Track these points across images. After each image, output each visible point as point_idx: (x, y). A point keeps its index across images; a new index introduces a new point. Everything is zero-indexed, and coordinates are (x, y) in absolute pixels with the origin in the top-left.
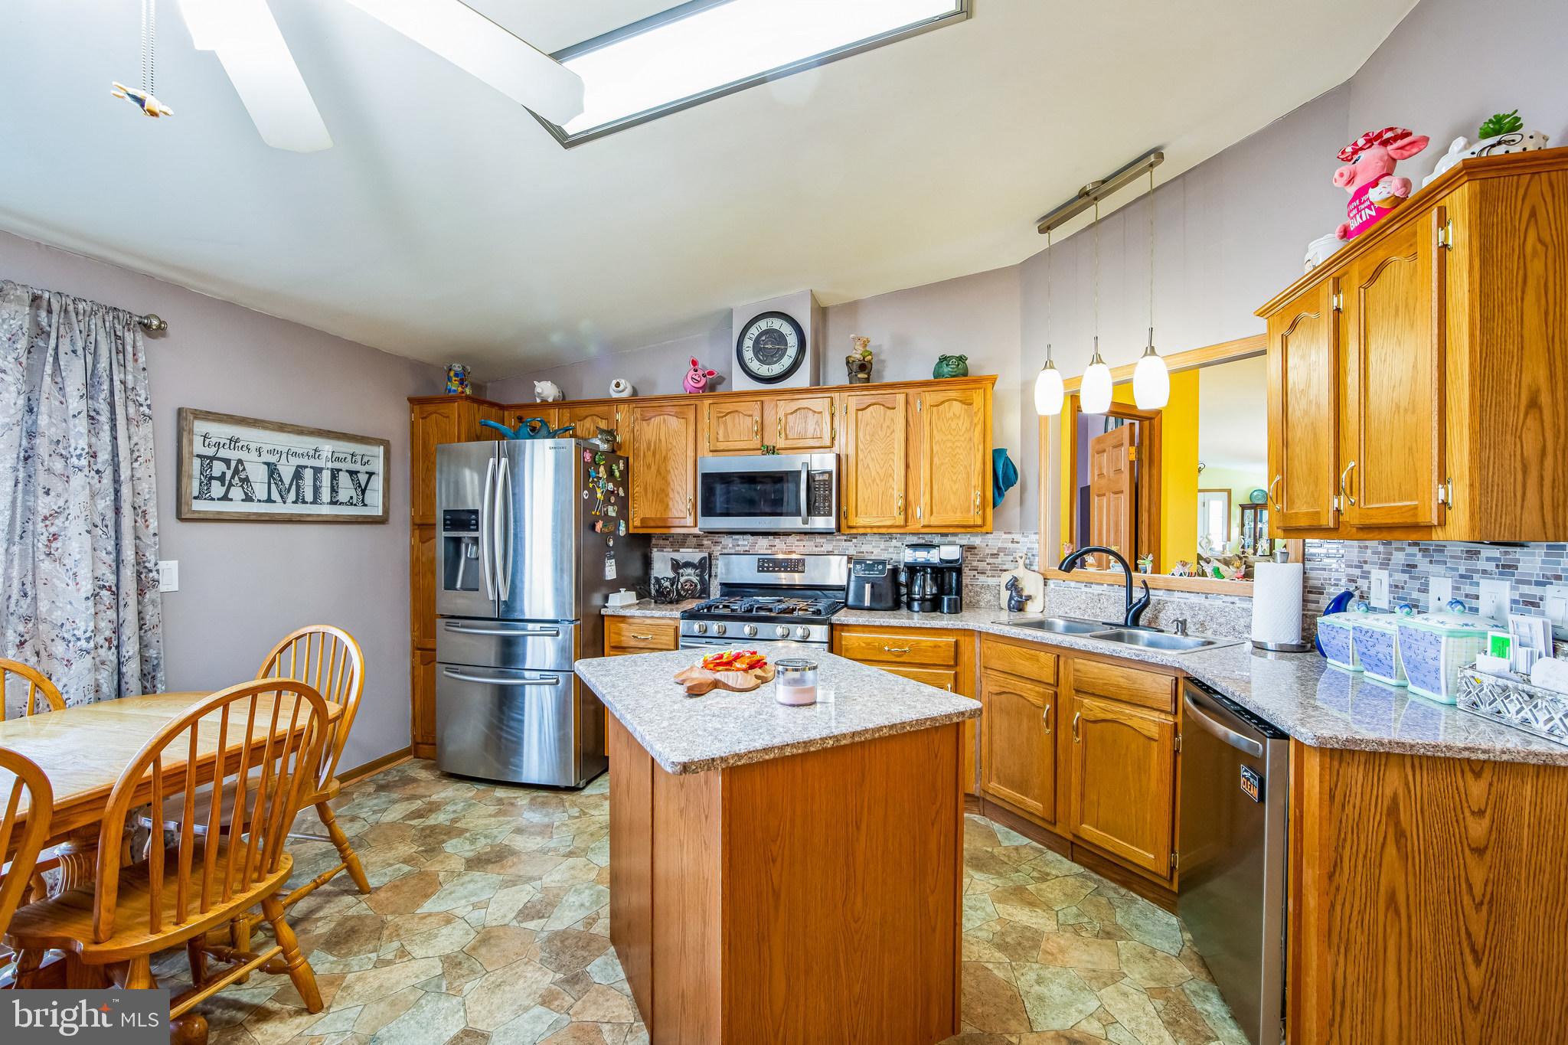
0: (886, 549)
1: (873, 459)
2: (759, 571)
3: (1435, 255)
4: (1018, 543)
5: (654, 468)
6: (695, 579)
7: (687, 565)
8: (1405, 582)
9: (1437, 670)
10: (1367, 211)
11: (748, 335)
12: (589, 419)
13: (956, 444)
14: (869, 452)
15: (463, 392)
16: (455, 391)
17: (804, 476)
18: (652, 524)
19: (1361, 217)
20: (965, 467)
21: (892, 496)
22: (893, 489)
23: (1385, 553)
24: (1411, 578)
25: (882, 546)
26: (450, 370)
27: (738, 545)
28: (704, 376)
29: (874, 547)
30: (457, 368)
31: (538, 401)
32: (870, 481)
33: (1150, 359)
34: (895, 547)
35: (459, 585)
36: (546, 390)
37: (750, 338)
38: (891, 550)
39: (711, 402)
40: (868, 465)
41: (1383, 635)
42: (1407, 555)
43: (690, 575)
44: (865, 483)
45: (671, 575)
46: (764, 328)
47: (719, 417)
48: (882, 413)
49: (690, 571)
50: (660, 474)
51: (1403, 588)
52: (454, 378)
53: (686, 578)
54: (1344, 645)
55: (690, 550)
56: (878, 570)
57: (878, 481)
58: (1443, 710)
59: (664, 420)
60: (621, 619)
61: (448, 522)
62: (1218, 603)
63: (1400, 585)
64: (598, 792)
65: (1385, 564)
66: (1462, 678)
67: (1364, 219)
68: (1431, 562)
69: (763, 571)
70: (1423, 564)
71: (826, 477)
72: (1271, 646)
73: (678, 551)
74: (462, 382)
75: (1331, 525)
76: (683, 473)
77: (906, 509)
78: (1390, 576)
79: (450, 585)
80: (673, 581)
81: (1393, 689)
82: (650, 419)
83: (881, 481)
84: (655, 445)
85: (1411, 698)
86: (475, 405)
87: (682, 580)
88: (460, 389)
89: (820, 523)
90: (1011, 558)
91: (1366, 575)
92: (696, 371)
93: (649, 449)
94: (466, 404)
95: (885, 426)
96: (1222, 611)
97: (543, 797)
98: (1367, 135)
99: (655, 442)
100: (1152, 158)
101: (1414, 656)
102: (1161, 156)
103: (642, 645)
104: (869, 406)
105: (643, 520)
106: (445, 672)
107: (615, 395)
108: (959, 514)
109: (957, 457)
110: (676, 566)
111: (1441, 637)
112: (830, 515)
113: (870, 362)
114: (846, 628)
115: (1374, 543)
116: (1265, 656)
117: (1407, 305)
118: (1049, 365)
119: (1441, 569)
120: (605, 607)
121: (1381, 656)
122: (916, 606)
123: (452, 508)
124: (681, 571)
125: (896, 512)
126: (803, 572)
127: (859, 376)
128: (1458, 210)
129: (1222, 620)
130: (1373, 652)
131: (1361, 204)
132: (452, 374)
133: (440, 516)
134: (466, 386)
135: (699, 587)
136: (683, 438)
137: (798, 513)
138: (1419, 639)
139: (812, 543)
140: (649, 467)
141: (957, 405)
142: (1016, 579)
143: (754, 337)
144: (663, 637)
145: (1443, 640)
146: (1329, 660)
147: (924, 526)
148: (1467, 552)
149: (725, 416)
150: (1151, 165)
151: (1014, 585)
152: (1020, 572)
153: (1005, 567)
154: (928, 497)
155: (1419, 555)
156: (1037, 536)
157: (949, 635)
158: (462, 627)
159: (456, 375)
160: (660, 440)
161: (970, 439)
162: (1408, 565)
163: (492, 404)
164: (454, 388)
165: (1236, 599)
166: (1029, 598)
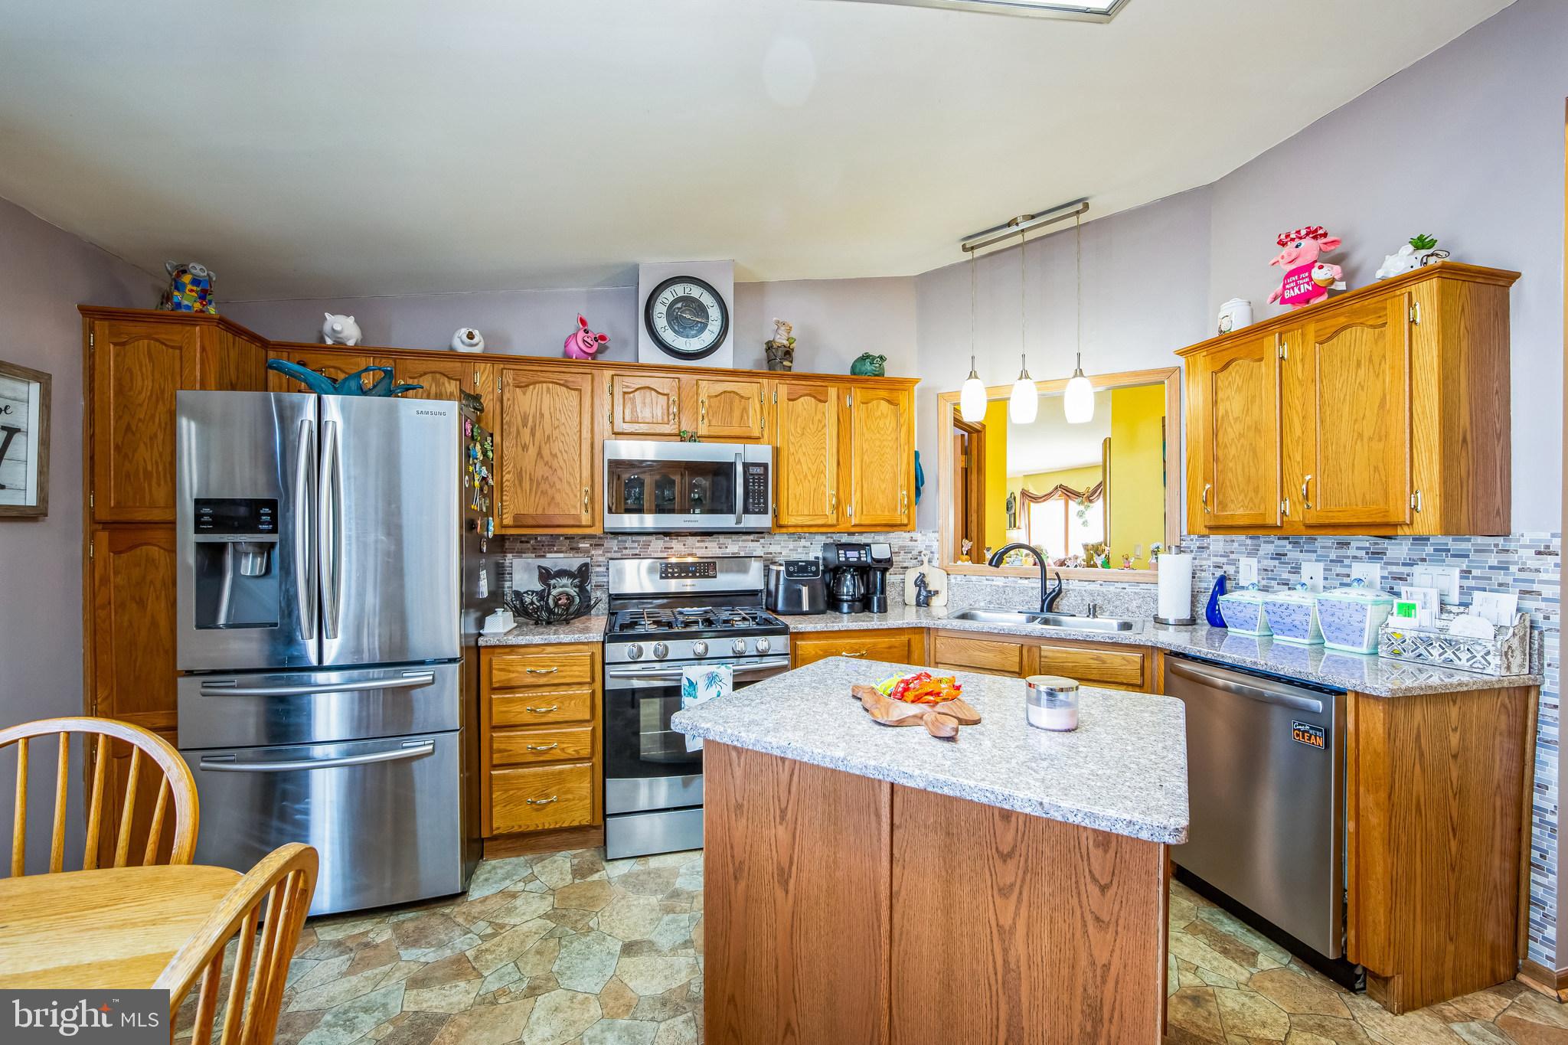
0: (795, 550)
1: (804, 454)
2: (662, 578)
3: (1406, 327)
4: (916, 541)
5: (532, 451)
6: (572, 591)
7: (562, 573)
8: (1275, 567)
9: (1362, 630)
10: (1306, 286)
11: (660, 299)
12: (429, 377)
13: (885, 443)
14: (801, 446)
15: (202, 311)
16: (188, 307)
17: (740, 469)
18: (531, 522)
19: (1299, 289)
20: (892, 466)
21: (824, 493)
22: (825, 486)
23: (1252, 545)
24: (1280, 563)
25: (791, 547)
26: (184, 272)
27: (626, 548)
28: (596, 340)
29: (782, 547)
30: (198, 270)
31: (329, 342)
32: (802, 477)
33: (1079, 379)
34: (804, 547)
35: (222, 619)
36: (344, 327)
37: (663, 303)
38: (800, 550)
39: (613, 372)
40: (799, 460)
41: (1300, 607)
42: (1276, 546)
43: (564, 586)
44: (797, 480)
45: (538, 587)
46: (681, 294)
47: (625, 393)
48: (814, 406)
49: (565, 581)
50: (542, 457)
51: (1272, 571)
52: (189, 287)
53: (561, 590)
54: (1253, 617)
55: (561, 555)
56: (811, 572)
57: (810, 478)
58: (1365, 659)
59: (548, 388)
60: (507, 650)
61: (206, 518)
62: (1112, 589)
63: (1269, 569)
64: (493, 891)
65: (1253, 553)
66: (1383, 634)
67: (1302, 291)
68: (1301, 551)
69: (667, 577)
70: (1293, 554)
71: (760, 470)
72: (1171, 621)
73: (544, 556)
74: (203, 296)
75: (1279, 524)
76: (576, 458)
77: (837, 507)
78: (1259, 562)
79: (206, 619)
80: (542, 596)
81: (1307, 647)
82: (527, 386)
83: (813, 477)
84: (534, 421)
85: (1327, 652)
86: (230, 335)
87: (554, 592)
88: (197, 306)
89: (752, 521)
90: (910, 556)
91: (1234, 563)
92: (587, 333)
93: (525, 425)
94: (217, 331)
95: (816, 419)
96: (1117, 595)
97: (411, 919)
98: (1309, 228)
99: (534, 417)
100: (1080, 206)
101: (1337, 620)
102: (1086, 207)
103: (543, 681)
104: (801, 396)
105: (516, 517)
106: (202, 764)
107: (462, 349)
108: (886, 513)
109: (885, 456)
110: (545, 575)
111: (1367, 605)
112: (766, 512)
113: (793, 350)
114: (800, 636)
115: (1243, 537)
116: (1167, 629)
117: (1371, 360)
118: (973, 375)
119: (1313, 556)
120: (480, 635)
121: (1296, 623)
122: (845, 607)
123: (214, 495)
124: (553, 582)
125: (828, 511)
126: (715, 577)
127: (785, 363)
128: (1426, 296)
129: (1118, 603)
130: (1288, 620)
131: (1299, 279)
132: (187, 279)
133: (187, 510)
134: (210, 302)
135: (577, 600)
136: (576, 414)
137: (731, 510)
138: (1344, 608)
139: (715, 544)
140: (525, 448)
141: (884, 405)
142: (923, 575)
143: (668, 303)
144: (575, 668)
145: (1369, 607)
146: (1229, 629)
147: (855, 526)
148: (1338, 543)
149: (632, 392)
150: (1078, 212)
151: (921, 582)
152: (925, 569)
153: (905, 565)
154: (858, 494)
155: (1289, 547)
156: (936, 535)
157: (901, 635)
158: (239, 687)
159: (196, 282)
160: (542, 415)
161: (897, 439)
162: (1276, 554)
163: (254, 338)
164: (186, 303)
165: (1126, 585)
166: (937, 592)
